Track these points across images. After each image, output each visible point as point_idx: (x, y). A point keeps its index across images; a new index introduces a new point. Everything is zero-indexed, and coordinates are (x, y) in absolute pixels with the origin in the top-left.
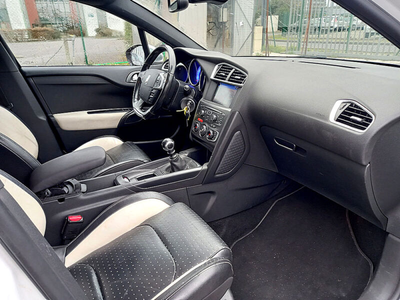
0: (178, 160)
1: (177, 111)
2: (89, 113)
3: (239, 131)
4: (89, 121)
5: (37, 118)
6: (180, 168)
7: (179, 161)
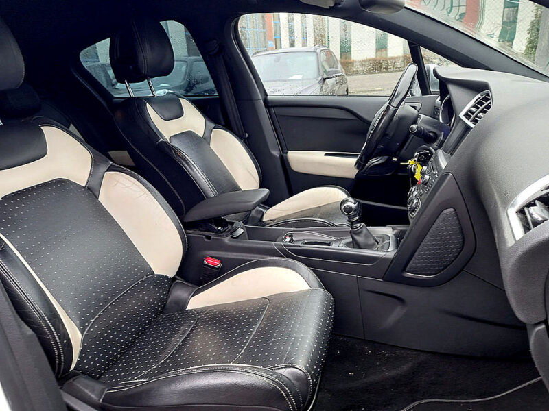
0: (361, 232)
1: (402, 164)
2: (326, 155)
3: (452, 210)
4: (321, 164)
5: (270, 152)
6: (361, 245)
7: (362, 235)
